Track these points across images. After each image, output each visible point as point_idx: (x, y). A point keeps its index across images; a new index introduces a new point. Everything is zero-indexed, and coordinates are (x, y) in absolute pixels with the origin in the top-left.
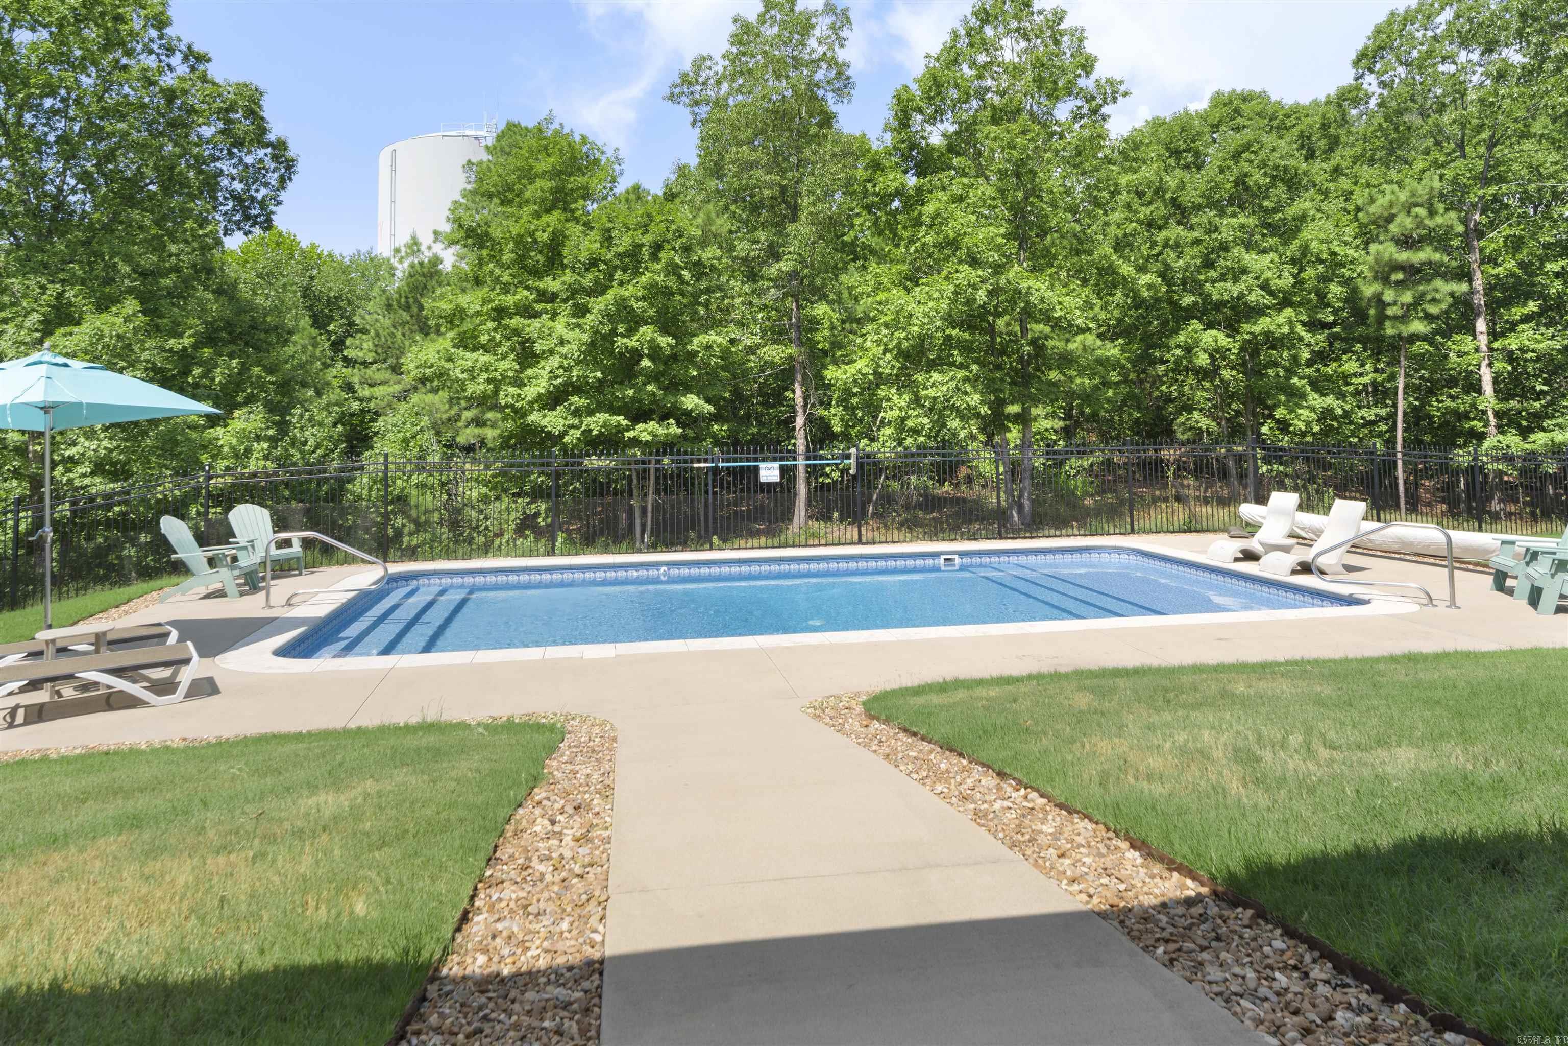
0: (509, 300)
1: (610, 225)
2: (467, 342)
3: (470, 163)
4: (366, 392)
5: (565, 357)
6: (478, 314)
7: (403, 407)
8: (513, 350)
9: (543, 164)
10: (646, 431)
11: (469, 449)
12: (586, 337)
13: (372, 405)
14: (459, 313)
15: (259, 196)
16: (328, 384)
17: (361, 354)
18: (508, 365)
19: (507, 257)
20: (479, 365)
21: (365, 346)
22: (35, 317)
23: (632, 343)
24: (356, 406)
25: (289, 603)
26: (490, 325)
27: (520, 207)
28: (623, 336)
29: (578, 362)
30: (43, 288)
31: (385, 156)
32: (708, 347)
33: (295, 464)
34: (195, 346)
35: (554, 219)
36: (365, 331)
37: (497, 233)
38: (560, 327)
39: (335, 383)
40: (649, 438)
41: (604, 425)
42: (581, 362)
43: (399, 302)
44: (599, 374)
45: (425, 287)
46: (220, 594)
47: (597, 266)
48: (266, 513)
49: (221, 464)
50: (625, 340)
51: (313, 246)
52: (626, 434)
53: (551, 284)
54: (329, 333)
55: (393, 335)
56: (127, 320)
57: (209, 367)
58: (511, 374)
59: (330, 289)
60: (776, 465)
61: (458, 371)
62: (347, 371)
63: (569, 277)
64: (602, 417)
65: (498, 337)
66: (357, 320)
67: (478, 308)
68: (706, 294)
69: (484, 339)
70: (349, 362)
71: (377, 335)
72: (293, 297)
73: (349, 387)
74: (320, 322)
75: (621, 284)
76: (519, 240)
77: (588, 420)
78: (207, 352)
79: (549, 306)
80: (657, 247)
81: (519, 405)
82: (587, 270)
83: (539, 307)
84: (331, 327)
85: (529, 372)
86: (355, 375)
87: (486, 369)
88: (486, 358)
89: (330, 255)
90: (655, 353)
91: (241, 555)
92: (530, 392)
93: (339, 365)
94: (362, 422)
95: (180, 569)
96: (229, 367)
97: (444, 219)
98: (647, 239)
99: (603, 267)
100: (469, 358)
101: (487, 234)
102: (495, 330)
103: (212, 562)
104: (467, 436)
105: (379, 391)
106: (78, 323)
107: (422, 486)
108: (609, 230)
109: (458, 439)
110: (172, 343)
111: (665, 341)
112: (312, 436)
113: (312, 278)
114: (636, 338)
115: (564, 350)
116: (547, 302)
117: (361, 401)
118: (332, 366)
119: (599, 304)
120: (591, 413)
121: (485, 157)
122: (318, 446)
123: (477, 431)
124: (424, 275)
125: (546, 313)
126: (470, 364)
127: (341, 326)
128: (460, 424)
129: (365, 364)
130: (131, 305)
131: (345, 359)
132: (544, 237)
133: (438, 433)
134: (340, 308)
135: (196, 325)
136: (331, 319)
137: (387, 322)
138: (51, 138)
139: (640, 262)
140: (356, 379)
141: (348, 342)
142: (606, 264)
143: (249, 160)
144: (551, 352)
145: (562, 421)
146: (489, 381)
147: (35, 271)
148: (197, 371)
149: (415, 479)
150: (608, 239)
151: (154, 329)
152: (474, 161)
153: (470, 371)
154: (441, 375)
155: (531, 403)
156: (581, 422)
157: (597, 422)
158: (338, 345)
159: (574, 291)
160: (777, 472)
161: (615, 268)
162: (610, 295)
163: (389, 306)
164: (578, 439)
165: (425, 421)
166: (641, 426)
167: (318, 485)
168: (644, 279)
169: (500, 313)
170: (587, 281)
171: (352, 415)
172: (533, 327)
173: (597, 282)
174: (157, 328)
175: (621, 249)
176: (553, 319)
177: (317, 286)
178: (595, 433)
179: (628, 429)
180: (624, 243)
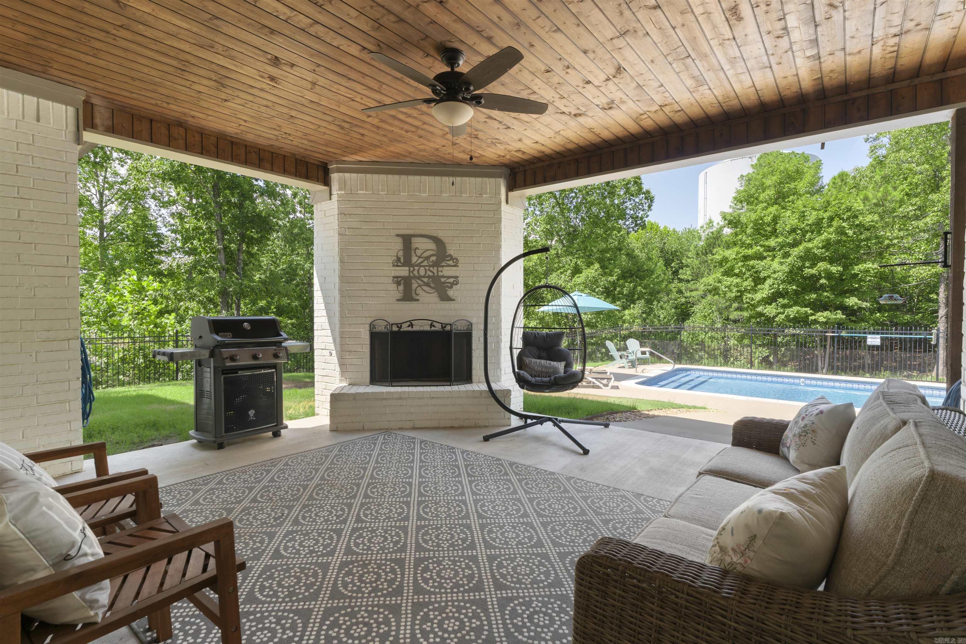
0: (750, 252)
1: (804, 209)
2: (729, 273)
3: (742, 176)
4: (688, 294)
5: (776, 279)
6: (735, 259)
7: (704, 301)
8: (751, 276)
9: (770, 181)
10: (822, 316)
11: (735, 321)
12: (787, 269)
13: (690, 300)
14: (725, 260)
15: (640, 215)
16: (671, 290)
17: (686, 277)
18: (748, 283)
19: (749, 231)
20: (733, 284)
21: (688, 273)
22: (569, 271)
23: (814, 271)
24: (683, 300)
25: (642, 372)
26: (740, 264)
27: (757, 205)
28: (808, 268)
29: (783, 282)
30: (571, 260)
31: (702, 176)
32: (867, 271)
33: (656, 325)
34: (618, 280)
35: (773, 209)
36: (687, 266)
37: (744, 220)
38: (775, 265)
39: (674, 290)
40: (824, 320)
41: (798, 312)
42: (785, 281)
43: (702, 252)
44: (794, 287)
45: (715, 244)
46: (624, 367)
47: (795, 232)
48: (638, 342)
49: (626, 325)
50: (810, 270)
51: (665, 227)
52: (810, 318)
53: (772, 242)
54: (672, 267)
55: (699, 268)
56: (596, 271)
57: (623, 286)
58: (749, 288)
59: (672, 248)
60: (879, 336)
61: (723, 287)
62: (679, 284)
63: (780, 240)
64: (796, 308)
65: (744, 270)
66: (684, 261)
67: (734, 256)
68: (865, 241)
69: (737, 271)
70: (681, 280)
71: (693, 268)
72: (655, 253)
73: (680, 292)
74: (667, 263)
75: (810, 240)
76: (756, 222)
77: (787, 310)
78: (621, 282)
79: (770, 254)
80: (831, 219)
81: (753, 302)
82: (790, 234)
83: (765, 254)
84: (673, 265)
85: (759, 286)
86: (683, 286)
87: (737, 285)
88: (738, 280)
89: (674, 231)
90: (829, 276)
91: (629, 355)
92: (759, 296)
93: (676, 281)
94: (686, 308)
95: (611, 358)
96: (629, 287)
97: (728, 207)
98: (826, 215)
99: (799, 231)
100: (729, 280)
101: (739, 221)
102: (743, 266)
103: (621, 357)
104: (734, 315)
105: (694, 294)
106: (581, 273)
107: (712, 338)
108: (803, 212)
109: (730, 317)
110: (610, 278)
111: (835, 269)
112: (662, 314)
113: (665, 243)
114: (815, 269)
115: (775, 276)
116: (770, 251)
117: (686, 298)
118: (673, 282)
119: (796, 251)
120: (791, 307)
121: (751, 171)
122: (665, 318)
123: (739, 313)
124: (714, 238)
125: (769, 256)
126: (729, 283)
127: (677, 264)
128: (731, 310)
129: (688, 281)
130: (597, 266)
131: (679, 279)
132: (768, 219)
133: (721, 313)
134: (677, 256)
135: (618, 271)
136: (673, 261)
137: (697, 262)
138: (572, 208)
139: (821, 228)
140: (683, 288)
141: (680, 271)
142: (801, 230)
143: (637, 200)
144: (769, 277)
145: (775, 310)
146: (738, 291)
147: (568, 255)
148: (618, 289)
149: (709, 334)
150: (802, 216)
151: (604, 274)
152: (744, 174)
153: (729, 287)
154: (716, 289)
155: (758, 302)
156: (784, 311)
157: (793, 311)
158: (676, 273)
159: (782, 246)
160: (879, 340)
161: (807, 232)
162: (801, 247)
163: (698, 254)
164: (783, 319)
165: (714, 308)
166: (820, 314)
167: (667, 334)
168: (823, 237)
169: (746, 258)
170: (790, 240)
171: (682, 305)
172: (759, 264)
173: (795, 240)
174: (605, 273)
175: (810, 222)
176: (772, 260)
177: (667, 247)
178: (791, 316)
179: (812, 315)
180: (812, 217)
